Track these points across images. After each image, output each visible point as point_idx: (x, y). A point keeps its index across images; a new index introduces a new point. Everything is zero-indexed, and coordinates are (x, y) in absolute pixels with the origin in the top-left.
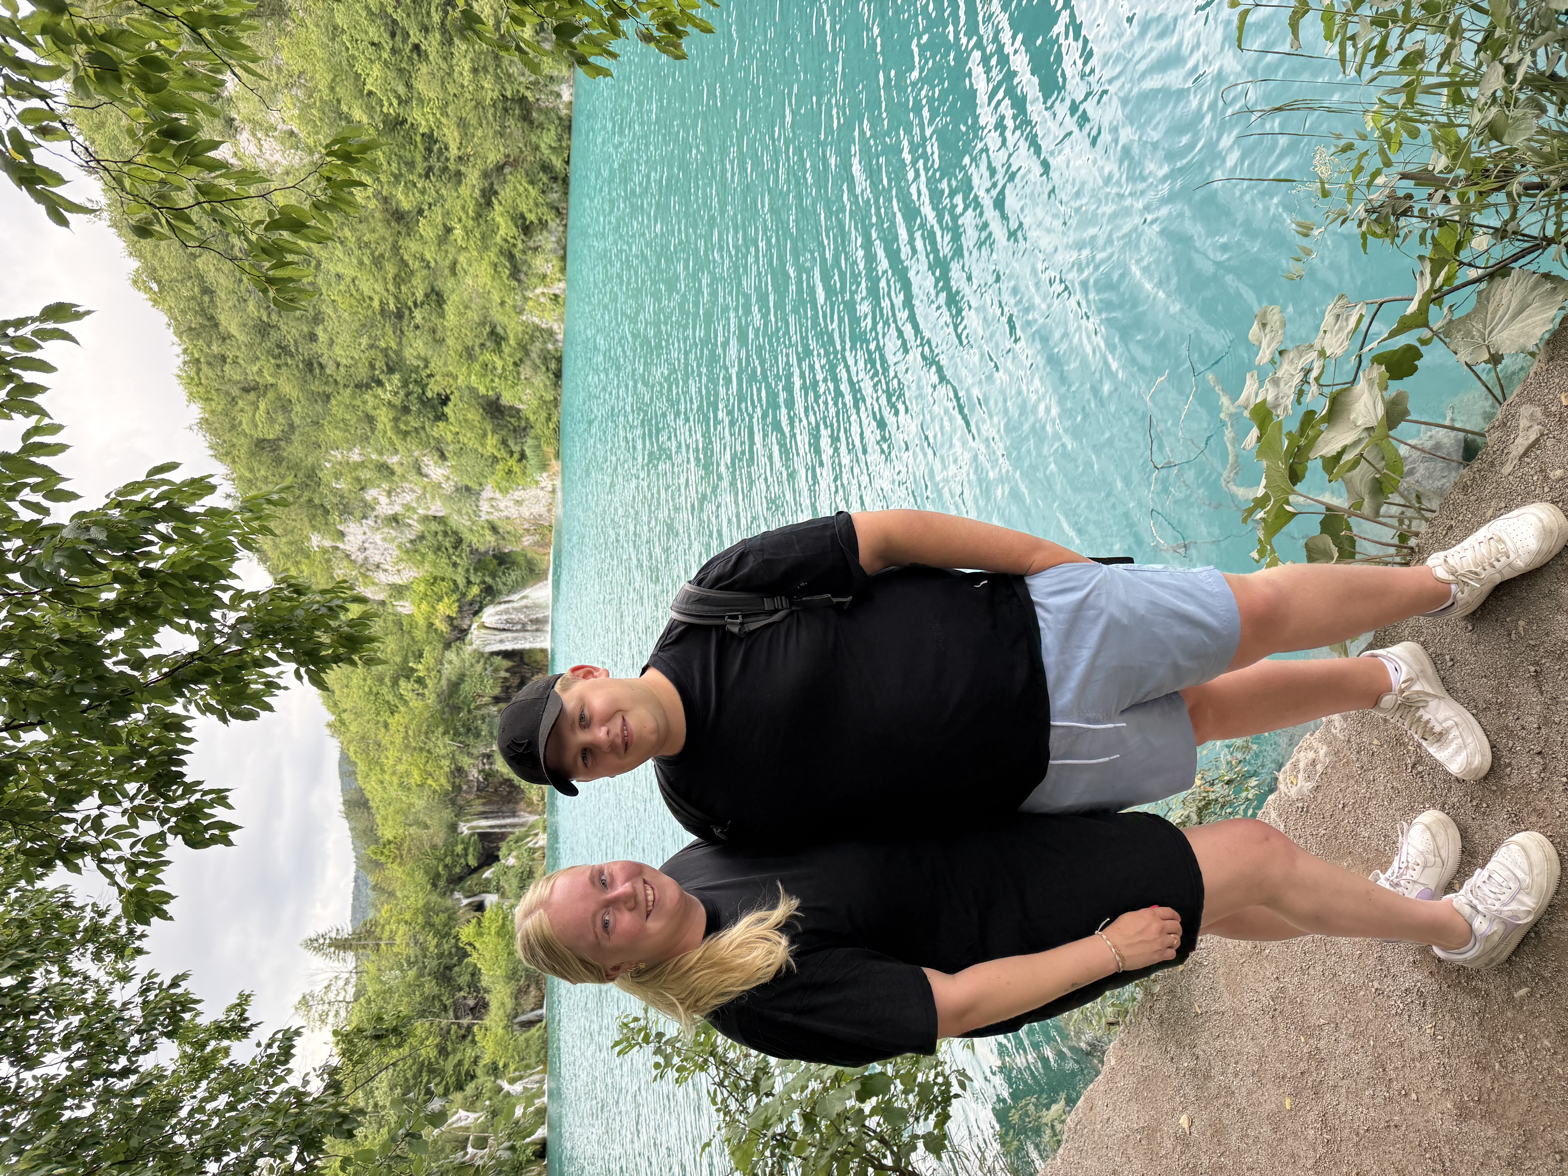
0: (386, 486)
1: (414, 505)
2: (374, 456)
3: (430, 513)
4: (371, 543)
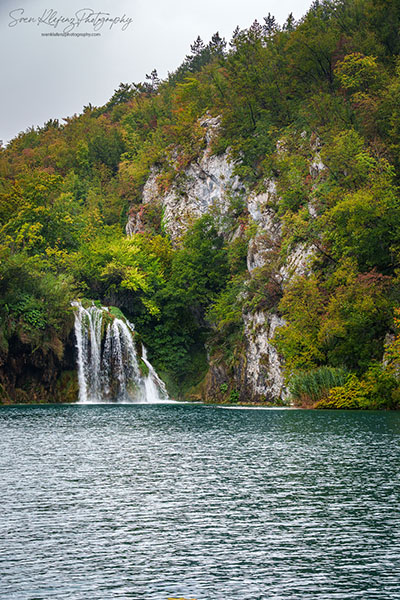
0: (280, 201)
3: (250, 254)
4: (211, 185)
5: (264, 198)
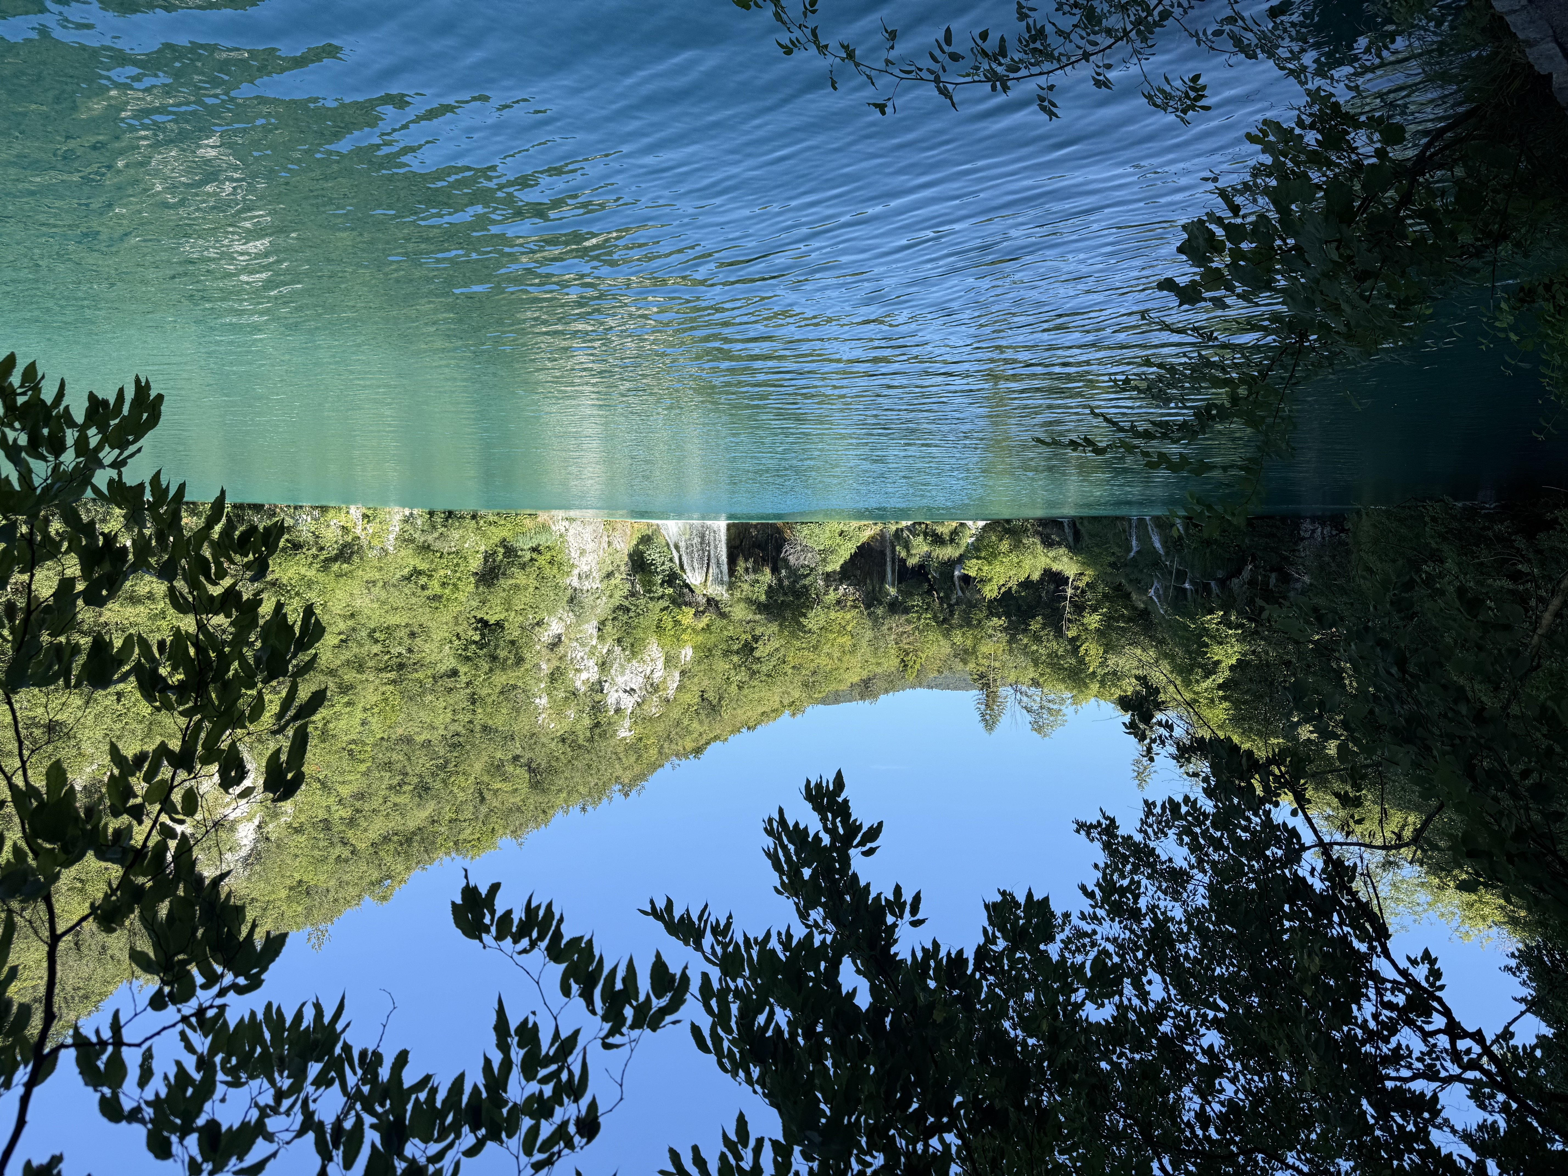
5: (584, 676)
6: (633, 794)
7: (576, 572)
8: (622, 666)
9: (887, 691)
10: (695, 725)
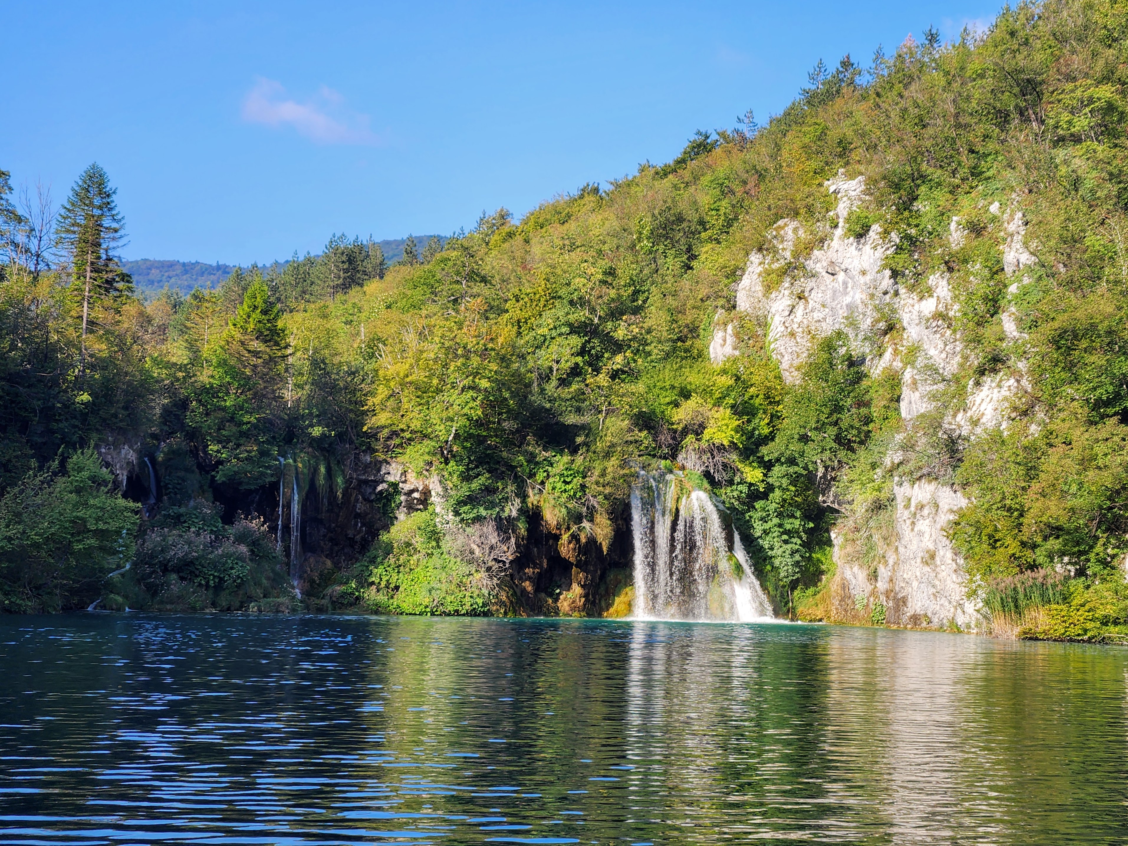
0: (955, 311)
1: (920, 362)
2: (1013, 289)
3: (906, 393)
4: (845, 283)
5: (929, 306)
6: (833, 66)
7: (945, 518)
8: (853, 324)
9: (310, 262)
10: (705, 200)
